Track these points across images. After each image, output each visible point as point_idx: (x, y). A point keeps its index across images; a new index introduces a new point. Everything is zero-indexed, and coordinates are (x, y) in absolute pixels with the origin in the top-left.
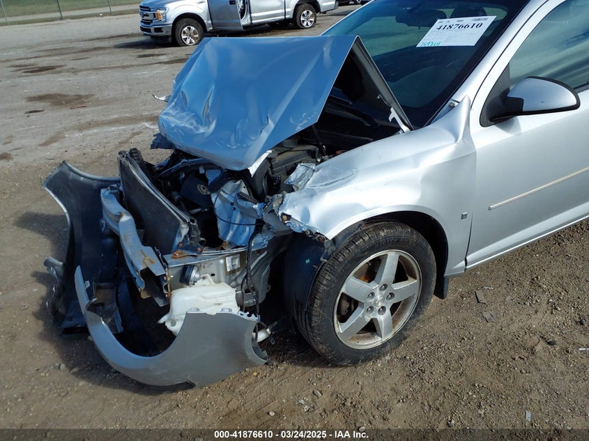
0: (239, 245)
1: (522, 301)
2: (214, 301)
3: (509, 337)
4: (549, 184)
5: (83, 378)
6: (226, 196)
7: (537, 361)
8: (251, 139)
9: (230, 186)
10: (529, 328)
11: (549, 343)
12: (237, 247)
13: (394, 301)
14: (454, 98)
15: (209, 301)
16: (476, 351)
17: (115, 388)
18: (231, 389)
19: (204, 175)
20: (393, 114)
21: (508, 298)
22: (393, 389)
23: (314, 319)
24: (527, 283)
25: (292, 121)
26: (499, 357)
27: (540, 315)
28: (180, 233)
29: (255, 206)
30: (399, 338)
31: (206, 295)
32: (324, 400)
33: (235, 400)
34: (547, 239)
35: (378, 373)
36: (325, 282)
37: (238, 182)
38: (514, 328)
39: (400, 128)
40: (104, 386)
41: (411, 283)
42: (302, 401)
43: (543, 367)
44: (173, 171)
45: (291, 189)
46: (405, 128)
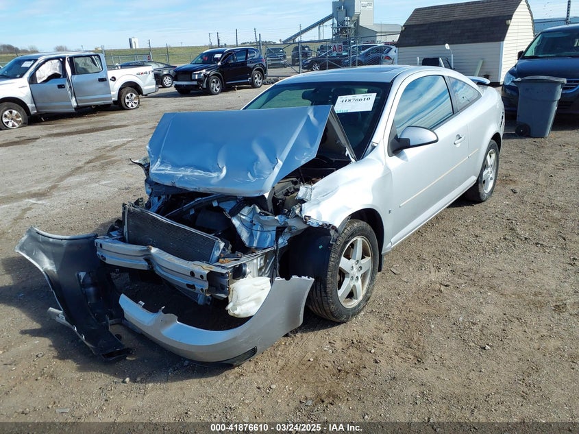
0: (266, 247)
1: (420, 269)
2: (260, 287)
3: (424, 288)
4: (422, 191)
5: (149, 382)
6: (244, 217)
7: (445, 295)
8: (266, 174)
9: (246, 210)
10: (431, 281)
11: (446, 286)
12: (265, 249)
13: (362, 272)
14: (372, 141)
15: (258, 287)
16: (410, 298)
17: (182, 380)
18: (274, 356)
19: (218, 207)
20: (347, 152)
21: (411, 269)
22: (376, 328)
23: (328, 286)
24: (416, 259)
25: (296, 158)
26: (425, 298)
27: (433, 274)
28: (219, 247)
29: (276, 218)
30: (366, 299)
31: (256, 283)
32: (339, 345)
33: (280, 360)
34: (413, 234)
35: (362, 323)
36: (332, 259)
37: (252, 206)
38: (423, 282)
39: (351, 161)
40: (172, 382)
41: (368, 259)
42: (326, 349)
43: (450, 297)
44: (184, 210)
45: (302, 201)
46: (353, 160)
